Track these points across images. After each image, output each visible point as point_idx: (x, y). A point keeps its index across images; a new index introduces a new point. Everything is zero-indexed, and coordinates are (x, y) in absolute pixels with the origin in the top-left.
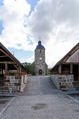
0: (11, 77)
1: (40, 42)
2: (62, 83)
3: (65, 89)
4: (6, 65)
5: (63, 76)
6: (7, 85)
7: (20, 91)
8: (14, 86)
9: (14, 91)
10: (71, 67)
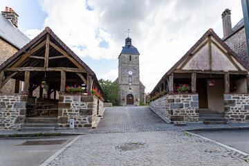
0: (72, 98)
1: (128, 40)
2: (174, 110)
3: (182, 123)
4: (63, 75)
5: (177, 97)
6: (65, 114)
7: (90, 126)
8: (78, 116)
9: (78, 126)
10: (194, 79)
